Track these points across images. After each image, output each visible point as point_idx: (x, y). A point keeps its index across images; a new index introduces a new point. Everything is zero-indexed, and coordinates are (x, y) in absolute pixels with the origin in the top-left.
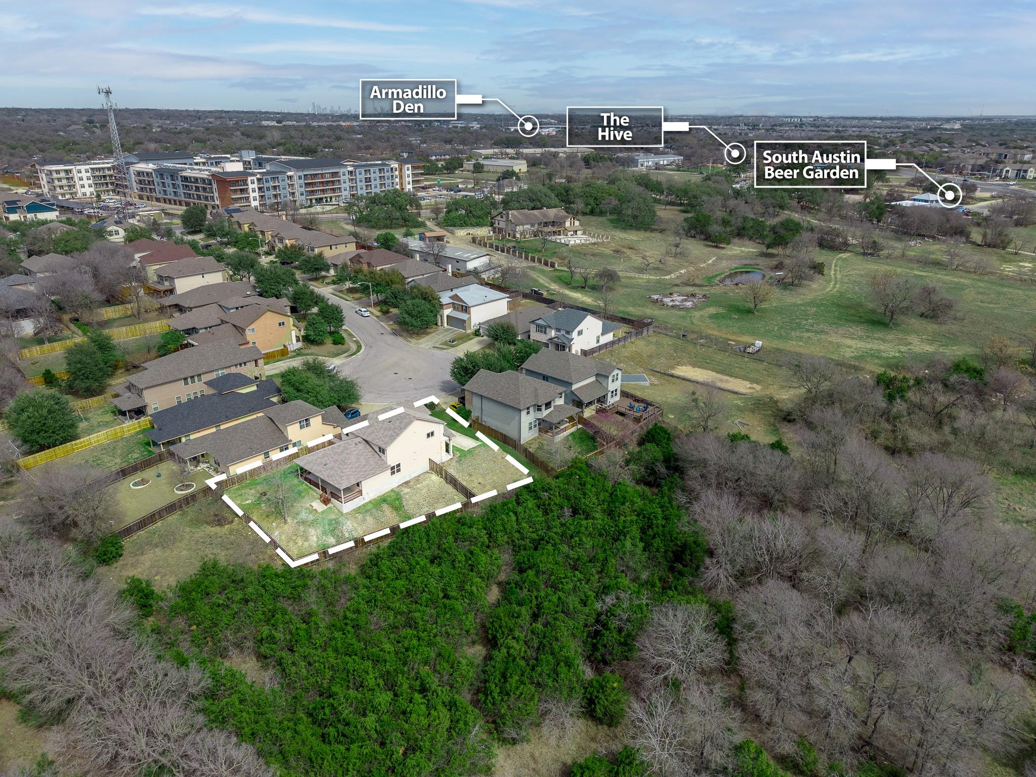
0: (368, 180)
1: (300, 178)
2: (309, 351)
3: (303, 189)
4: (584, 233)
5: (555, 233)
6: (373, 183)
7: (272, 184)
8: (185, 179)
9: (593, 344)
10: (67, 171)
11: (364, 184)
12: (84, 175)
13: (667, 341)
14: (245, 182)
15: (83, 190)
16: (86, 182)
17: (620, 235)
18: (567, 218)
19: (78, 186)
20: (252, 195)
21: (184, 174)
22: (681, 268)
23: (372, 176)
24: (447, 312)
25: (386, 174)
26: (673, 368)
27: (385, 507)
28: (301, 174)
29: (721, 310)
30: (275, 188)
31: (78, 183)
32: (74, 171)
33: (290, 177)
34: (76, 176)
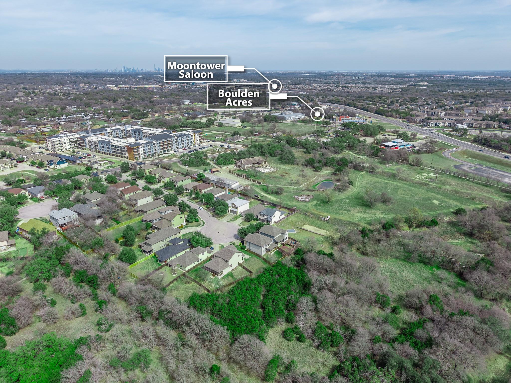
0: (183, 141)
1: (158, 144)
3: (159, 148)
4: (269, 166)
6: (184, 142)
7: (148, 147)
8: (113, 146)
9: (278, 219)
10: (60, 141)
11: (181, 143)
12: (66, 141)
13: (301, 216)
14: (138, 148)
17: (282, 166)
18: (263, 161)
19: (64, 146)
20: (141, 152)
21: (112, 144)
22: (304, 182)
23: (184, 140)
24: (230, 209)
25: (189, 138)
26: (303, 226)
27: (229, 276)
28: (158, 142)
29: (318, 202)
30: (149, 149)
32: (63, 141)
33: (154, 144)
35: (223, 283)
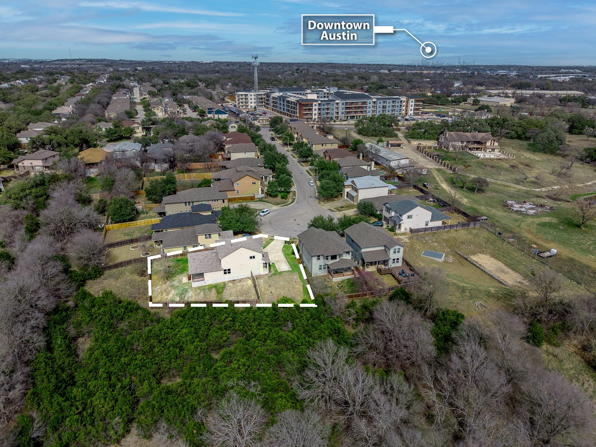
0: (384, 107)
1: (343, 104)
2: (266, 200)
3: (343, 111)
4: (500, 151)
5: (477, 149)
6: (387, 109)
7: (326, 107)
8: (288, 102)
9: (423, 226)
10: (246, 95)
11: (381, 109)
12: (253, 97)
13: (485, 234)
14: (312, 105)
15: (251, 105)
16: (253, 101)
17: (529, 155)
19: (249, 103)
20: (314, 112)
21: (288, 99)
22: (555, 184)
23: (388, 105)
24: (347, 190)
25: (397, 104)
26: (474, 254)
27: (214, 290)
28: (344, 102)
29: (554, 221)
30: (328, 108)
31: (250, 101)
32: (249, 96)
33: (337, 104)
34: (249, 97)
35: (190, 296)
